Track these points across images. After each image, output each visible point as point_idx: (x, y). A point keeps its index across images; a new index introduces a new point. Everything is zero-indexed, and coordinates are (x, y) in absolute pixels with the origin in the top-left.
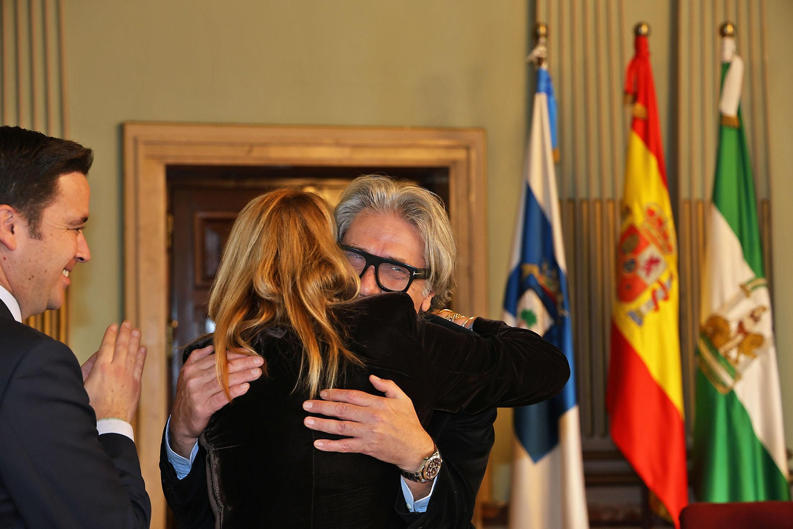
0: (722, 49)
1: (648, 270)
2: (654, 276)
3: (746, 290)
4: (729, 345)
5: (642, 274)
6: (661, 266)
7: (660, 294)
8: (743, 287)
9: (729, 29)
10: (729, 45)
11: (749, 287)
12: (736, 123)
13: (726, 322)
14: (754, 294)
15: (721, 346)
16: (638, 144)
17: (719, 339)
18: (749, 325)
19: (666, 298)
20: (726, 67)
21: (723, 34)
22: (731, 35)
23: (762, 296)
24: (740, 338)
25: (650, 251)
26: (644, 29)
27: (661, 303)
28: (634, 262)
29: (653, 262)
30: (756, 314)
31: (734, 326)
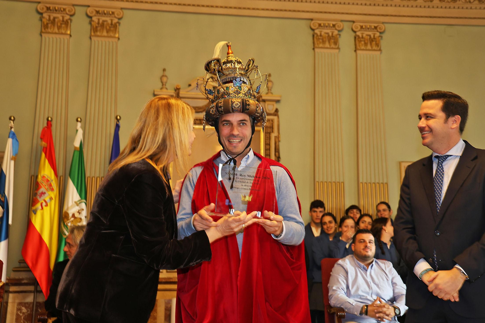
0: (77, 125)
1: (41, 196)
2: (43, 198)
3: (77, 204)
4: (68, 221)
5: (38, 197)
6: (46, 195)
7: (44, 204)
8: (76, 202)
9: (79, 119)
10: (79, 124)
11: (78, 202)
12: (79, 149)
13: (68, 214)
14: (80, 205)
15: (65, 222)
16: (43, 155)
17: (65, 220)
18: (77, 215)
19: (47, 205)
20: (77, 130)
21: (77, 121)
22: (80, 122)
23: (83, 206)
24: (72, 219)
25: (42, 190)
26: (50, 119)
27: (44, 207)
28: (36, 194)
29: (43, 193)
30: (80, 212)
31: (70, 215)
